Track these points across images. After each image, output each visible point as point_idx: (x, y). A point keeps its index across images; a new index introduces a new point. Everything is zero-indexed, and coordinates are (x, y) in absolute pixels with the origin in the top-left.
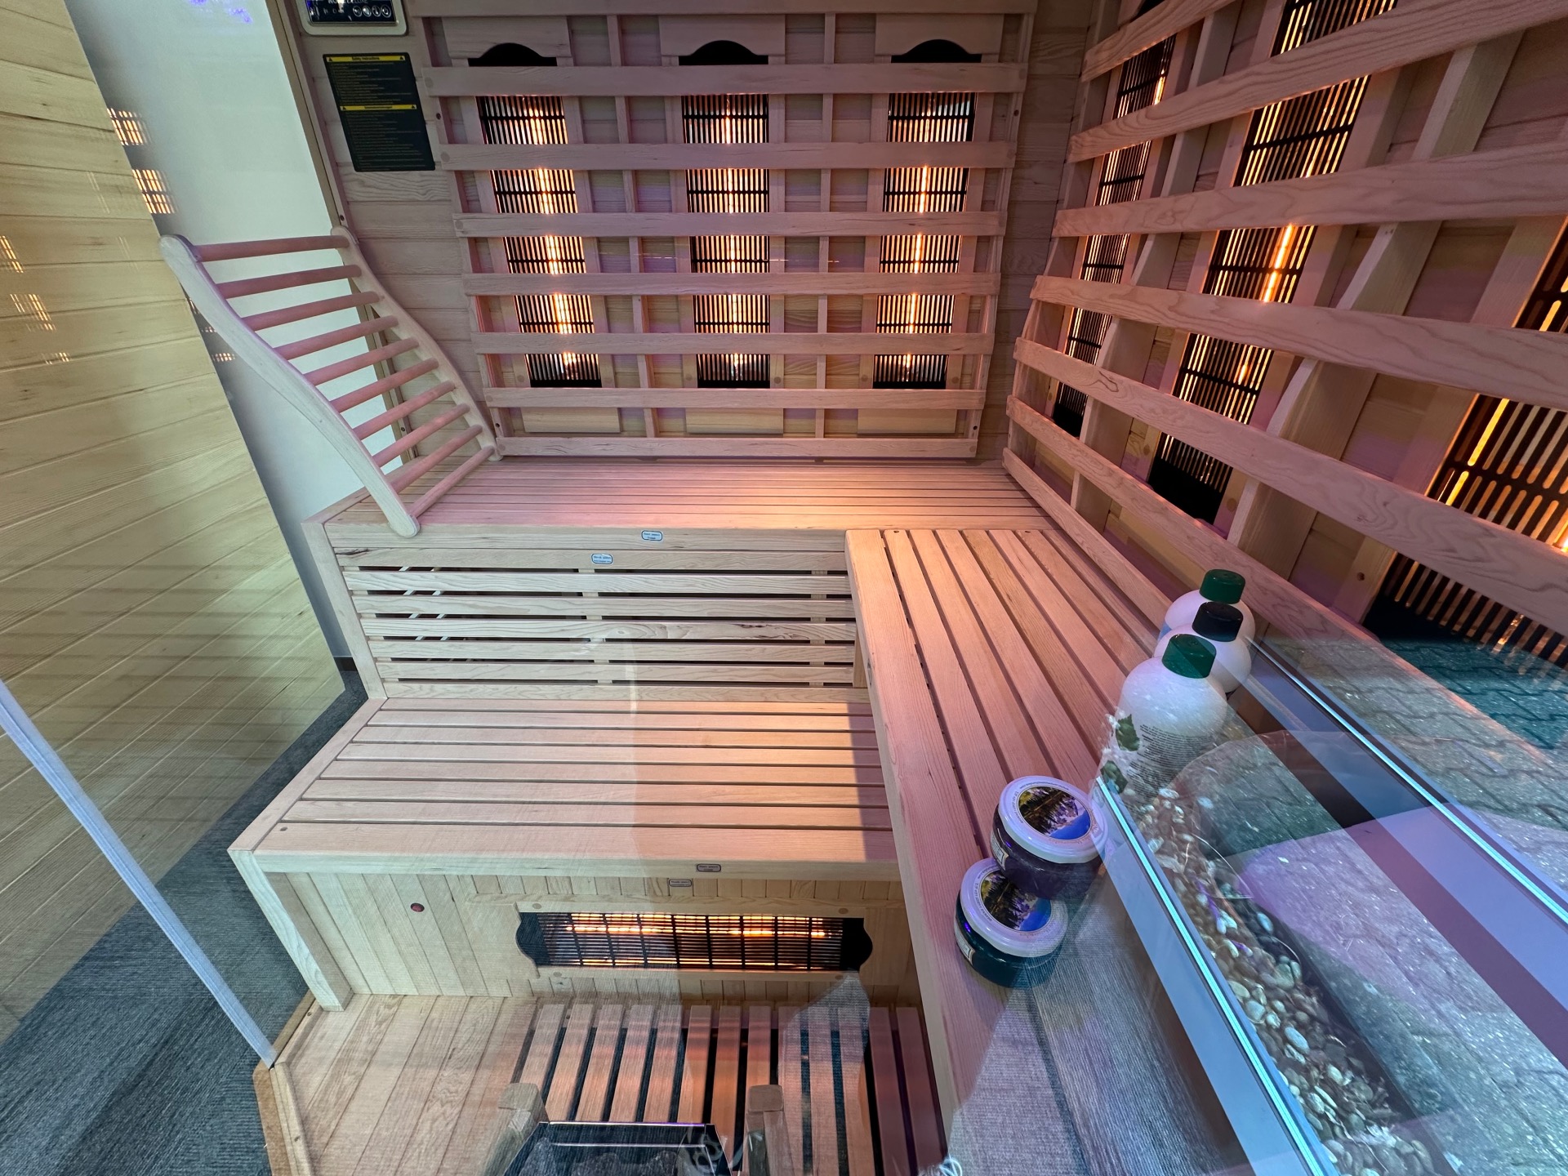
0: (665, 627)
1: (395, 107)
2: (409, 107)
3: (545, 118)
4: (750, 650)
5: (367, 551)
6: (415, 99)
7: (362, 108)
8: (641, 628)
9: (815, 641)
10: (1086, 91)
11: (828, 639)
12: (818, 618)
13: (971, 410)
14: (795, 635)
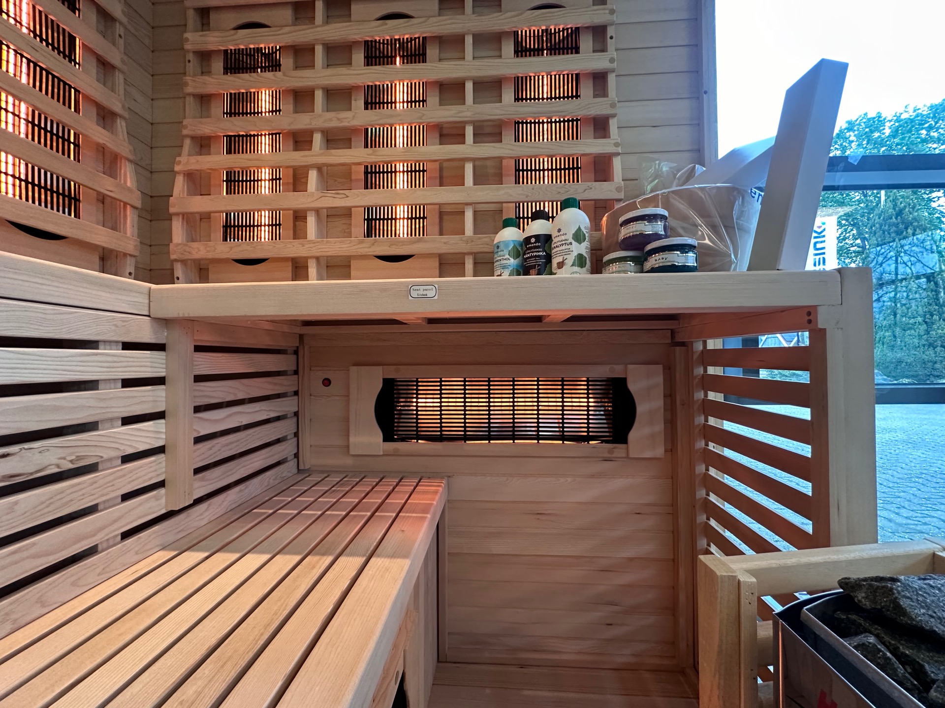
9: (110, 460)
10: (190, 56)
11: (130, 451)
12: (111, 420)
13: (125, 255)
14: (79, 458)
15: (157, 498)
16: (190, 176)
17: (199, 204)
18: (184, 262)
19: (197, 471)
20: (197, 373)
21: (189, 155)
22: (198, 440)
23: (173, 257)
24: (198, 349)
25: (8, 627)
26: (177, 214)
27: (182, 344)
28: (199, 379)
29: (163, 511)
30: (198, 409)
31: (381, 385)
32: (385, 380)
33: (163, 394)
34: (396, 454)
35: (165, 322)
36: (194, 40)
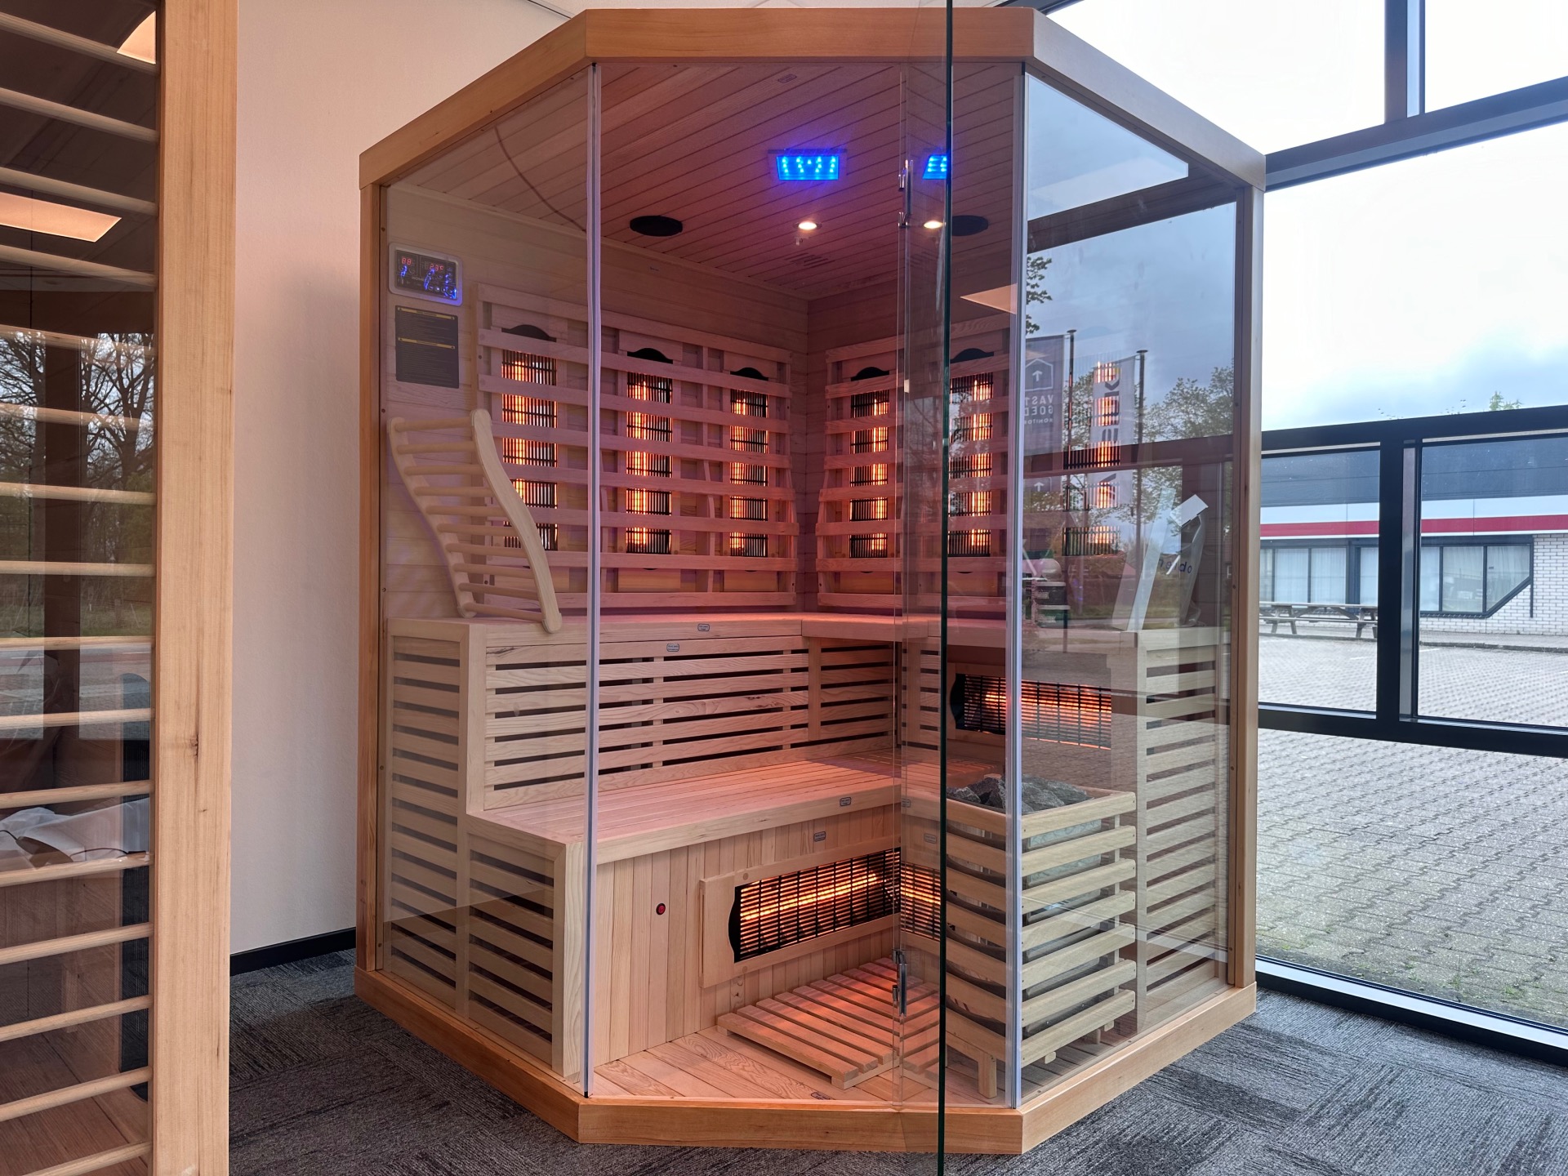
0: (705, 704)
1: (439, 345)
2: (450, 347)
3: (525, 367)
4: (752, 719)
5: (512, 649)
6: (455, 342)
7: (415, 341)
8: (691, 706)
9: (787, 707)
10: (829, 403)
11: (794, 705)
12: (787, 688)
13: (790, 572)
14: (778, 704)
15: (805, 732)
16: (829, 503)
17: (834, 529)
18: (825, 573)
19: (823, 723)
20: (823, 665)
21: (828, 487)
22: (824, 705)
23: (818, 569)
24: (824, 650)
25: (759, 765)
26: (820, 536)
27: (816, 649)
28: (824, 668)
29: (807, 740)
30: (824, 687)
31: (954, 680)
32: (957, 675)
33: (807, 676)
34: (964, 741)
35: (808, 638)
36: (832, 391)
